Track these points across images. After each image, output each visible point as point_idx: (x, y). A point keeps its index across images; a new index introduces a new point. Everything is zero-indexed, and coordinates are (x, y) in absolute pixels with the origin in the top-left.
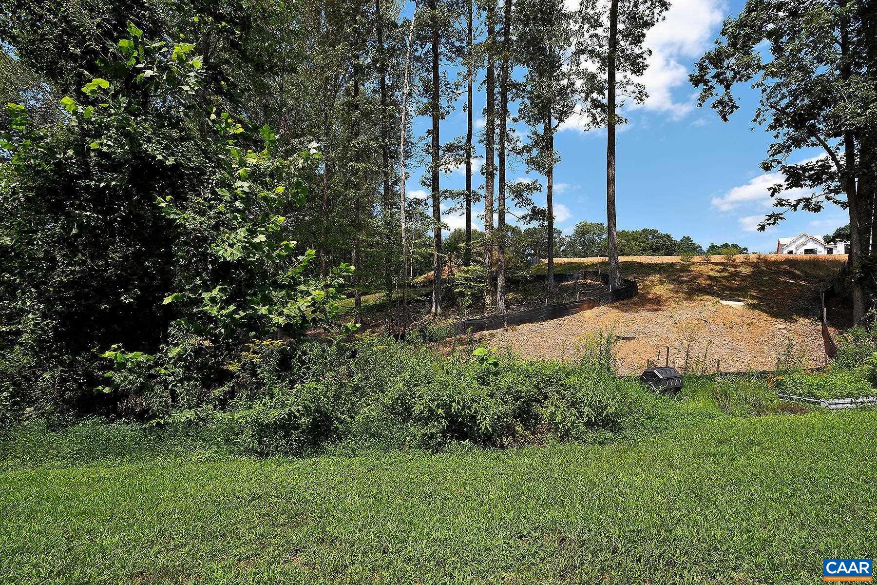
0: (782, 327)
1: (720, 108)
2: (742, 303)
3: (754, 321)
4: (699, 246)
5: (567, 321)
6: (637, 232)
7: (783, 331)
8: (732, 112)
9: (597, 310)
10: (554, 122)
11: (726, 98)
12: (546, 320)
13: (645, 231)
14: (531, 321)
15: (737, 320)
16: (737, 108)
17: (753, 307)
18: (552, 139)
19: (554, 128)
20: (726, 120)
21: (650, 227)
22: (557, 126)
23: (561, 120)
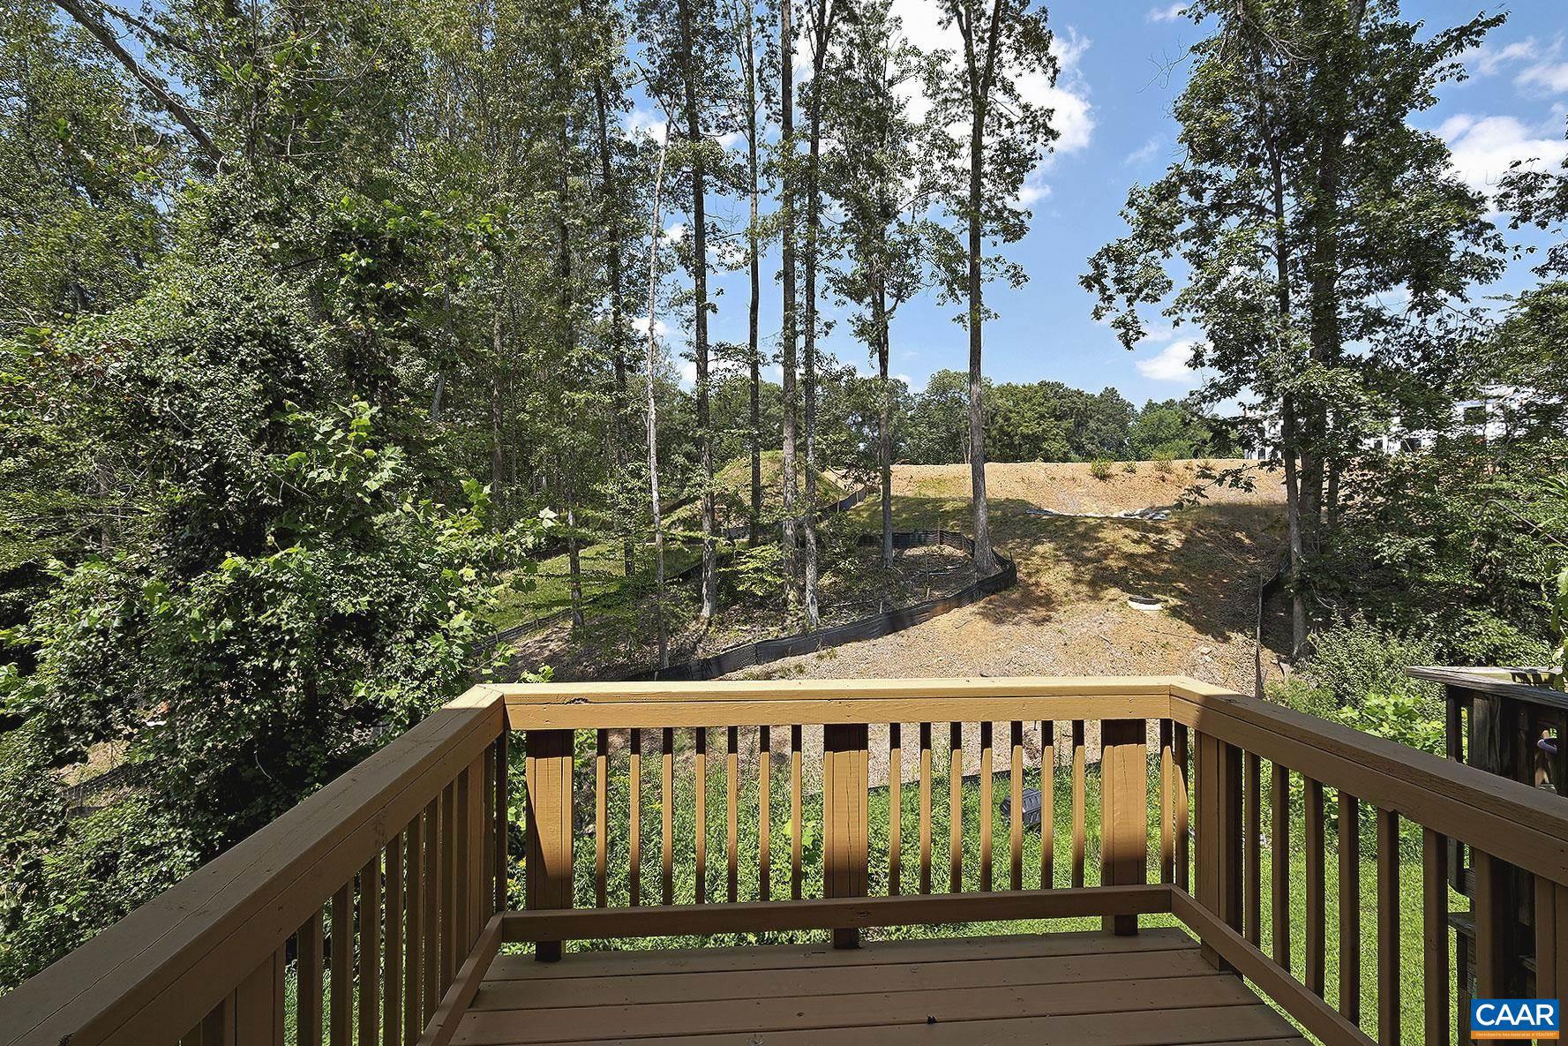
0: (1206, 650)
1: (1123, 330)
2: (1158, 606)
3: (1172, 640)
4: (1129, 405)
5: (912, 639)
6: (1030, 388)
7: (1207, 657)
8: (1137, 339)
9: (956, 614)
10: (889, 302)
11: (1129, 319)
12: (881, 635)
13: (1043, 384)
14: (858, 638)
15: (1149, 639)
16: (1144, 334)
17: (1175, 612)
18: (887, 327)
19: (890, 312)
20: (1129, 348)
21: (1051, 379)
22: (894, 308)
23: (899, 297)
